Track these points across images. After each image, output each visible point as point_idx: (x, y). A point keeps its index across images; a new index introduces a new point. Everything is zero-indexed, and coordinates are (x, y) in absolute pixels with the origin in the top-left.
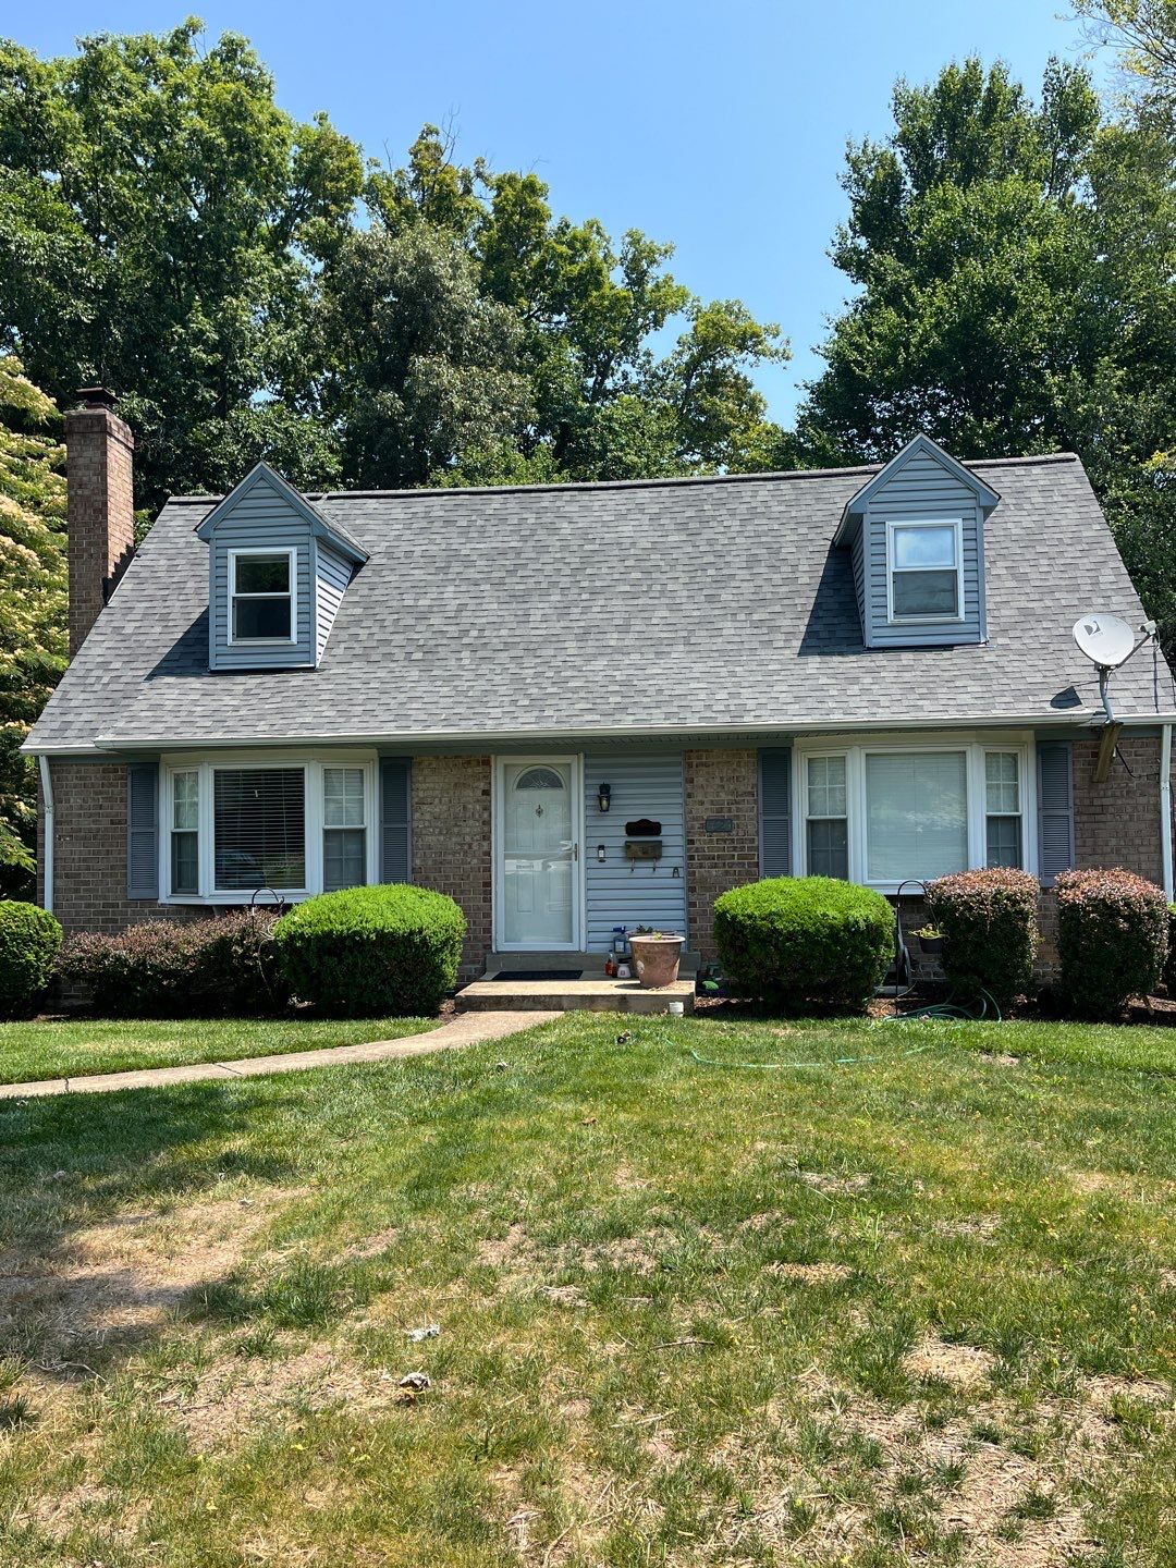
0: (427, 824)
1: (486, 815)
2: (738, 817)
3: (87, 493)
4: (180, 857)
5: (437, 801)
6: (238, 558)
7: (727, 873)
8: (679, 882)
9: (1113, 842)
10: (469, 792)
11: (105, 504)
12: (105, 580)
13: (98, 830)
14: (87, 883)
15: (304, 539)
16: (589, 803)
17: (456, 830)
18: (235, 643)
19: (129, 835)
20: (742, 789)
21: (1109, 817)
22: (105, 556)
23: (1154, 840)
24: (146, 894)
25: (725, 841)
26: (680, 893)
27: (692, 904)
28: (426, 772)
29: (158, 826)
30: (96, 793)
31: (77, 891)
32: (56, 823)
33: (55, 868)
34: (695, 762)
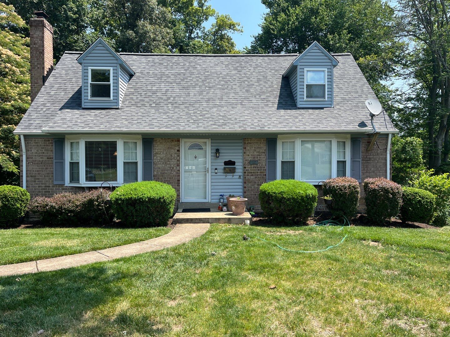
0: (158, 160)
1: (178, 158)
2: (260, 160)
3: (37, 46)
4: (72, 170)
5: (162, 153)
6: (92, 70)
7: (256, 178)
8: (241, 180)
9: (373, 169)
10: (173, 150)
11: (43, 50)
12: (43, 76)
13: (43, 161)
14: (39, 179)
15: (115, 65)
16: (212, 155)
17: (168, 162)
18: (91, 99)
19: (54, 163)
20: (261, 151)
21: (372, 161)
22: (43, 68)
23: (384, 169)
24: (60, 183)
25: (256, 167)
26: (241, 184)
27: (245, 187)
28: (158, 143)
29: (64, 160)
30: (41, 148)
31: (35, 181)
32: (27, 158)
33: (27, 174)
34: (247, 142)
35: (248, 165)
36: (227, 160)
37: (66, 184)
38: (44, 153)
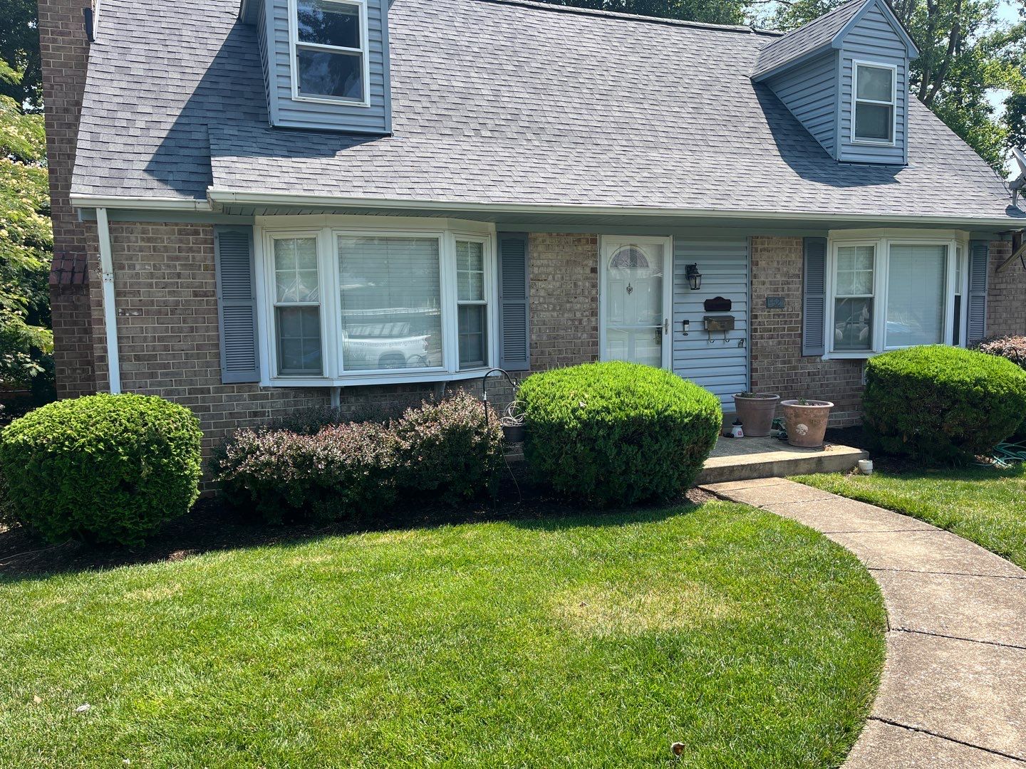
0: (541, 300)
1: (594, 292)
2: (788, 295)
5: (550, 277)
8: (742, 351)
10: (579, 270)
12: (88, 12)
13: (177, 303)
16: (676, 282)
17: (568, 305)
18: (301, 98)
19: (221, 311)
20: (792, 272)
21: (1003, 298)
24: (245, 376)
25: (779, 315)
26: (743, 361)
27: (752, 370)
28: (541, 248)
29: (255, 299)
30: (171, 259)
32: (118, 293)
33: (121, 349)
34: (760, 247)
35: (763, 310)
36: (712, 297)
37: (266, 381)
38: (179, 275)
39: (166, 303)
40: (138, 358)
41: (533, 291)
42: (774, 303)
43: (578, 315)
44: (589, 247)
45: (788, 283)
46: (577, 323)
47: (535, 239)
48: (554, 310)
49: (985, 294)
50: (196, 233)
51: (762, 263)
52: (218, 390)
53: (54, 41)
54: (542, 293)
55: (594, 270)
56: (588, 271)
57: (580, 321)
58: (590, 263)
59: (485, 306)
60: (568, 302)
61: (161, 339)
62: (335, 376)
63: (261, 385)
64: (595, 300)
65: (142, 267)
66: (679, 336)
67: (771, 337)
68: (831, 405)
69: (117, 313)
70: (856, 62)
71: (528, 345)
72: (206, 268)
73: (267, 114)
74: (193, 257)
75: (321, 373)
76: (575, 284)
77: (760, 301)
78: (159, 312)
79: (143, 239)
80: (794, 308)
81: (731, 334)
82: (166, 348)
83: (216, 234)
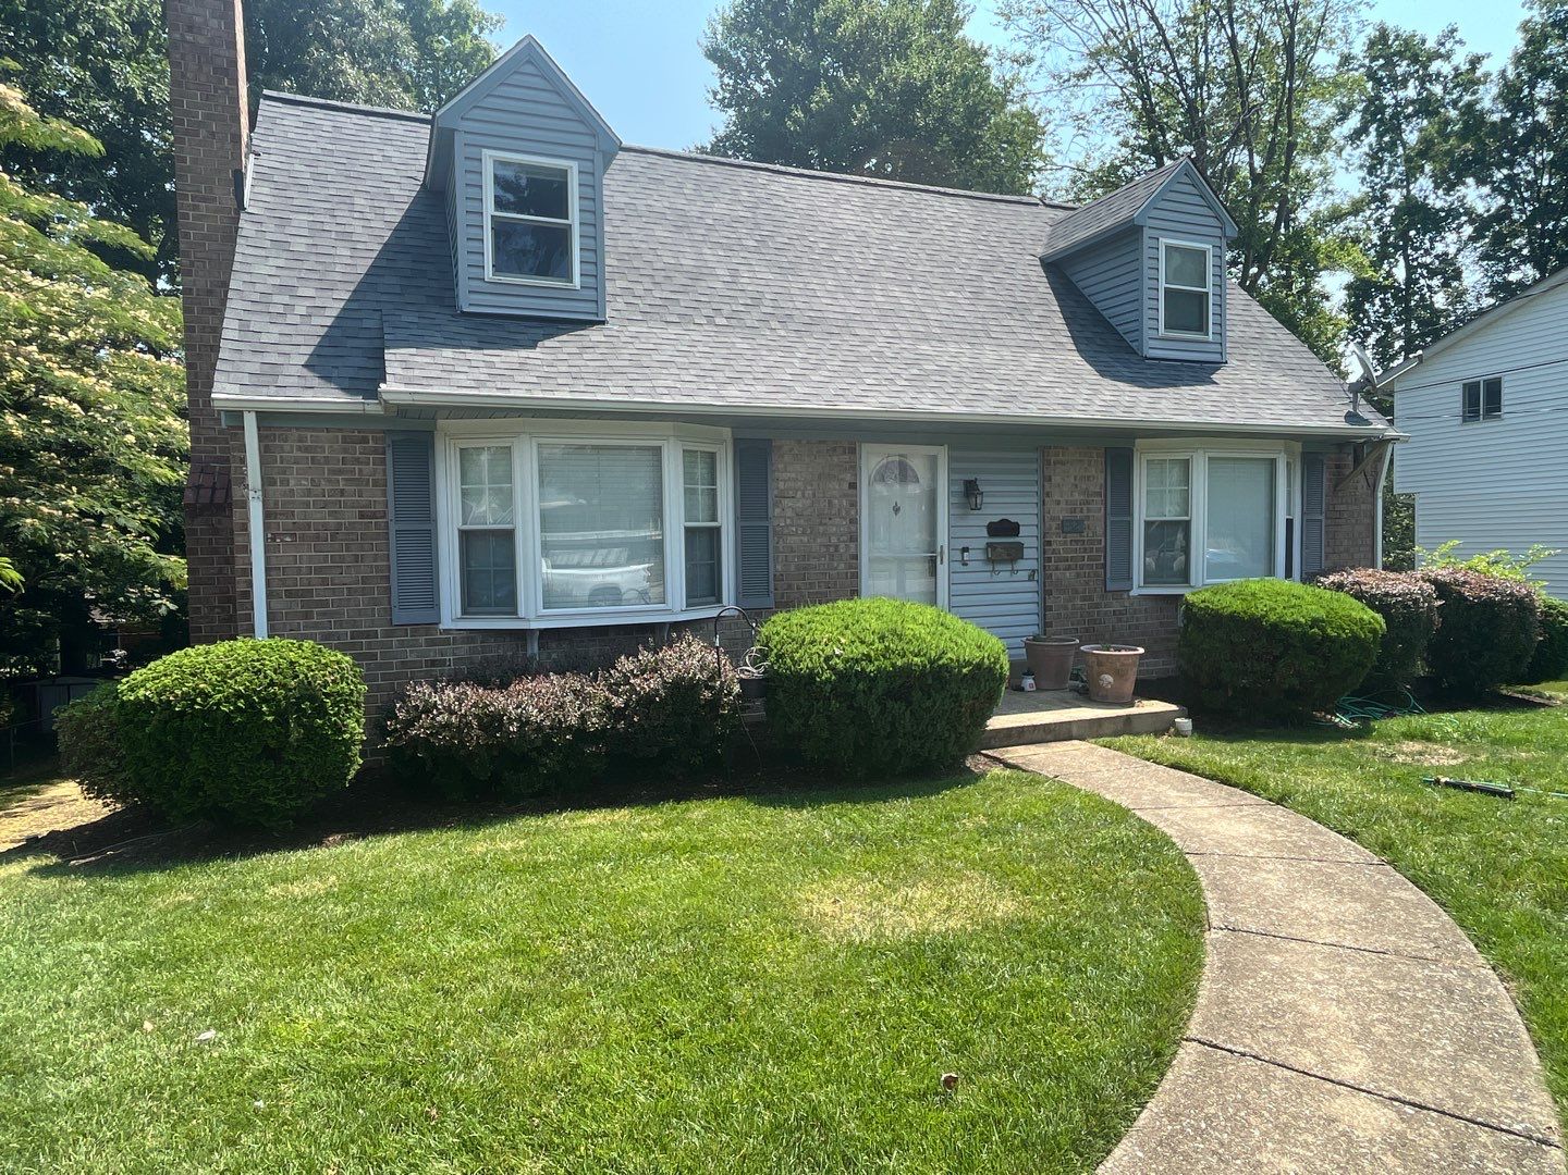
1: (851, 512)
2: (1088, 518)
5: (799, 494)
6: (496, 165)
7: (1078, 575)
8: (1034, 585)
9: (1345, 542)
10: (834, 485)
12: (237, 174)
13: (339, 526)
15: (587, 154)
16: (954, 500)
17: (821, 529)
18: (496, 279)
19: (392, 535)
20: (1092, 489)
21: (1344, 521)
22: (236, 138)
24: (420, 616)
25: (1077, 542)
26: (1034, 597)
27: (1046, 608)
28: (786, 459)
29: (436, 521)
31: (307, 616)
32: (267, 515)
33: (268, 583)
34: (1052, 459)
35: (1058, 535)
36: (996, 519)
37: (447, 623)
38: (342, 493)
39: (325, 527)
40: (289, 594)
41: (777, 511)
42: (1071, 526)
43: (834, 540)
44: (846, 457)
45: (1088, 503)
46: (832, 549)
47: (780, 447)
48: (804, 533)
49: (1322, 517)
50: (365, 440)
51: (1056, 479)
52: (388, 634)
53: (196, 208)
54: (789, 513)
55: (853, 486)
56: (846, 486)
57: (837, 547)
58: (848, 477)
59: (718, 529)
60: (821, 524)
61: (318, 570)
62: (532, 616)
63: (441, 627)
64: (854, 521)
65: (297, 483)
66: (958, 566)
67: (1068, 568)
68: (1141, 650)
69: (266, 539)
70: (1164, 241)
71: (771, 577)
72: (376, 483)
73: (454, 297)
74: (360, 470)
75: (515, 613)
76: (830, 502)
77: (1054, 525)
78: (317, 537)
79: (299, 449)
80: (1094, 533)
81: (1020, 564)
82: (324, 582)
83: (389, 441)
